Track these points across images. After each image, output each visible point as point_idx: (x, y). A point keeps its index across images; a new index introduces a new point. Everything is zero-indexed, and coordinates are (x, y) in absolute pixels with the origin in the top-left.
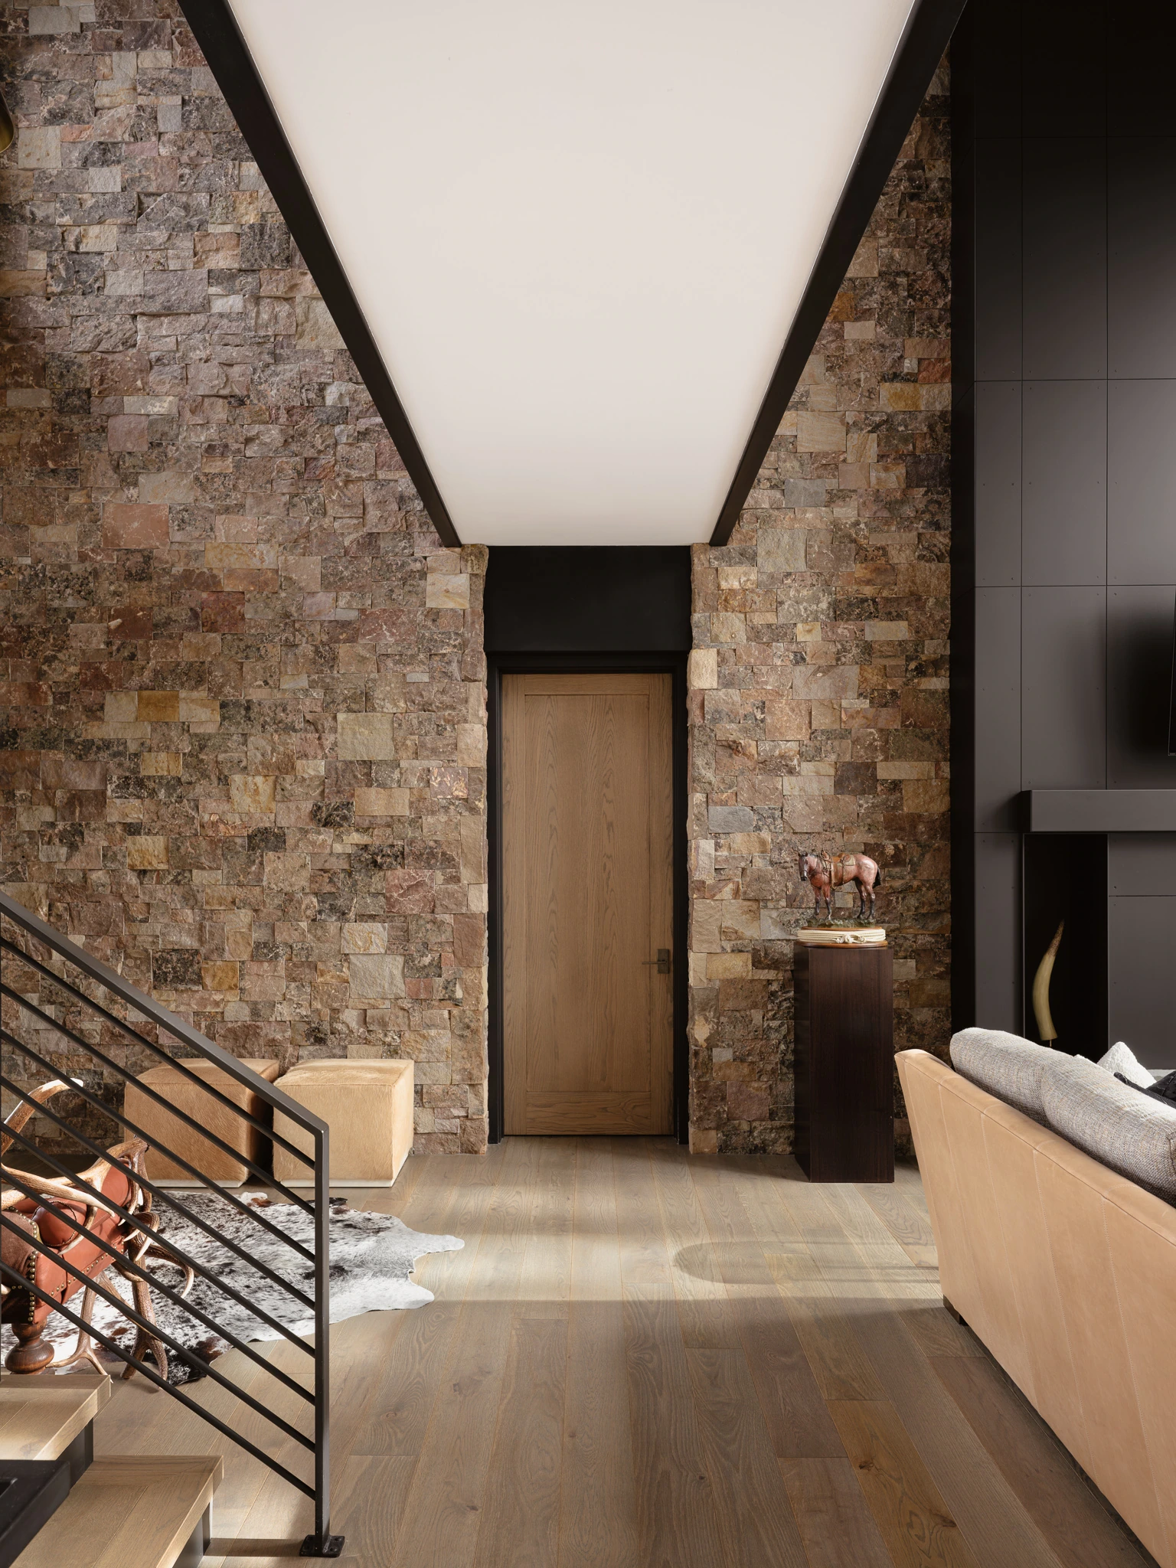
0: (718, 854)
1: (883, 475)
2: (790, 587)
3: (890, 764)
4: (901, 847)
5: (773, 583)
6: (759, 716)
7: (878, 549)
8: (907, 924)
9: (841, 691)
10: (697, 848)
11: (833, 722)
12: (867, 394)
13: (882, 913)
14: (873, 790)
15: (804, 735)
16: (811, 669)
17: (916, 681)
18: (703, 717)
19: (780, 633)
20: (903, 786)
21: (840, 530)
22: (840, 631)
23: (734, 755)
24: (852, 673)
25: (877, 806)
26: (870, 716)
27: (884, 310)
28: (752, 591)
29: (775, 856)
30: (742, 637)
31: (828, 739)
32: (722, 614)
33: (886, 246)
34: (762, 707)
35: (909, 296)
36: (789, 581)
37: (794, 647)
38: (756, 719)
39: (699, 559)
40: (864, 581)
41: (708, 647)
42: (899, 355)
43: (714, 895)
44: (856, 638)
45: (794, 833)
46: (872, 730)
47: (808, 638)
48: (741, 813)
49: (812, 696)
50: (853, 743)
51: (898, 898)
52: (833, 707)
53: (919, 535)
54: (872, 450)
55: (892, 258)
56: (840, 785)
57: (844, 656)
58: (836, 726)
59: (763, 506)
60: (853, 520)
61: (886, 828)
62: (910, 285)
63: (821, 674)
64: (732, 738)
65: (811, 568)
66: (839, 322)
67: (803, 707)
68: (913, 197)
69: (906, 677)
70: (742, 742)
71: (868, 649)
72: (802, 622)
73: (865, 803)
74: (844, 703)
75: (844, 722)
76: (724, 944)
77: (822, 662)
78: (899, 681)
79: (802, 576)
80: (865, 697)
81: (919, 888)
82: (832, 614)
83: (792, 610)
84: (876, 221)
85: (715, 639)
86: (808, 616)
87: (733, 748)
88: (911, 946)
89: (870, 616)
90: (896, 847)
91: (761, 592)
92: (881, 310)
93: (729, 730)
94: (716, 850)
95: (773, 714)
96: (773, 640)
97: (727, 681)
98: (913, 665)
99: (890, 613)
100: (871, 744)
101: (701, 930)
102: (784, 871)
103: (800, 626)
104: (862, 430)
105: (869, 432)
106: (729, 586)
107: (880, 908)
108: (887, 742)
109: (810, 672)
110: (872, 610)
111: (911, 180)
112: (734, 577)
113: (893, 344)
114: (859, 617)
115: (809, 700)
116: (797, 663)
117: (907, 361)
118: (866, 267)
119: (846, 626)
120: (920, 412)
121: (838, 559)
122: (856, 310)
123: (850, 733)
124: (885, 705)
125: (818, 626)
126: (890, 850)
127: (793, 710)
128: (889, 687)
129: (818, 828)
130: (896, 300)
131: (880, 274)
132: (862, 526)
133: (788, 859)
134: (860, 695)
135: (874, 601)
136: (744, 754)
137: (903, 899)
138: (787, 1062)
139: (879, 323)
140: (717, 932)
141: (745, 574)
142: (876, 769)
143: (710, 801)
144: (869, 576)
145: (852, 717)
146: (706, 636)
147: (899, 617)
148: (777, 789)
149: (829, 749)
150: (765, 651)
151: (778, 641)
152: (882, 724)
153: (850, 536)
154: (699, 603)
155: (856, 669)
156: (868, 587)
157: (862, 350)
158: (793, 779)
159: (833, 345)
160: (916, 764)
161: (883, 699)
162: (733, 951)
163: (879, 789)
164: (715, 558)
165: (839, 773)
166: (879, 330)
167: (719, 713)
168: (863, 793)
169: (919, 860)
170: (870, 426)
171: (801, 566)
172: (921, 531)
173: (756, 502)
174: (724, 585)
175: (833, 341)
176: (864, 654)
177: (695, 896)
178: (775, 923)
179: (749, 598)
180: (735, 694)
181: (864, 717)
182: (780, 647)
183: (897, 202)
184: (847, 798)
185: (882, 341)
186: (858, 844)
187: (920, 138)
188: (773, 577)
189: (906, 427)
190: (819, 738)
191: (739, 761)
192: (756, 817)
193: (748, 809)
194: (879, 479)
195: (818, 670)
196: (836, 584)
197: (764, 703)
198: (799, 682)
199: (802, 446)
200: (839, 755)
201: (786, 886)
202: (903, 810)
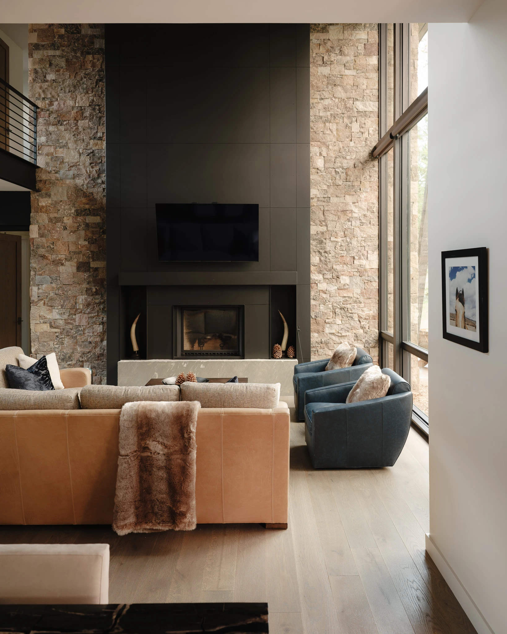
0: (38, 291)
1: (91, 169)
2: (62, 205)
3: (95, 262)
4: (98, 289)
5: (56, 204)
6: (52, 247)
7: (90, 193)
8: (100, 314)
9: (78, 239)
10: (31, 289)
11: (76, 249)
13: (92, 310)
14: (89, 271)
15: (67, 253)
16: (69, 231)
17: (103, 236)
18: (34, 247)
19: (59, 220)
20: (99, 269)
21: (78, 187)
22: (78, 219)
23: (44, 259)
24: (82, 233)
25: (90, 276)
26: (88, 246)
28: (49, 206)
29: (57, 292)
30: (47, 221)
31: (74, 254)
32: (40, 214)
33: (91, 96)
34: (53, 244)
35: (99, 112)
36: (62, 203)
37: (63, 224)
38: (51, 248)
39: (32, 196)
40: (86, 204)
41: (35, 224)
42: (96, 131)
43: (37, 305)
44: (83, 222)
45: (64, 285)
46: (88, 251)
47: (68, 221)
48: (46, 278)
49: (69, 240)
50: (83, 255)
51: (97, 305)
52: (76, 244)
53: (104, 189)
54: (88, 161)
55: (93, 100)
56: (78, 269)
57: (80, 227)
58: (77, 250)
59: (53, 179)
60: (82, 184)
61: (93, 283)
62: (99, 109)
63: (72, 233)
64: (43, 254)
65: (69, 199)
66: (77, 120)
67: (67, 244)
68: (100, 81)
69: (99, 234)
70: (46, 255)
71: (87, 225)
72: (66, 216)
73: (86, 275)
74: (80, 243)
75: (80, 249)
76: (41, 320)
77: (73, 229)
78: (97, 236)
79: (66, 202)
80: (86, 241)
81: (103, 302)
82: (76, 214)
83: (62, 212)
85: (37, 222)
86: (67, 215)
87: (43, 257)
88: (101, 321)
89: (88, 215)
90: (96, 289)
91: (52, 207)
92: (90, 117)
93: (42, 251)
94: (38, 290)
95: (55, 245)
96: (56, 222)
97: (41, 235)
98: (101, 231)
99: (94, 214)
100: (88, 256)
101: (33, 316)
102: (60, 297)
103: (65, 218)
104: (84, 155)
105: (87, 156)
106: (42, 205)
107: (91, 309)
108: (93, 255)
109: (69, 232)
110: (88, 213)
111: (99, 75)
112: (44, 202)
113: (95, 128)
114: (84, 215)
115: (68, 242)
116: (64, 230)
117: (99, 133)
119: (80, 218)
120: (103, 149)
121: (77, 196)
122: (82, 116)
123: (82, 252)
124: (93, 243)
125: (71, 218)
126: (94, 290)
127: (63, 245)
128: (94, 238)
129: (71, 283)
130: (95, 113)
131: (90, 105)
132: (85, 186)
133: (61, 293)
134: (85, 240)
135: (89, 209)
136: (47, 259)
137: (98, 306)
138: (61, 359)
140: (38, 317)
141: (47, 201)
142: (90, 264)
143: (36, 274)
144: (87, 202)
145: (82, 247)
146: (35, 221)
147: (97, 215)
148: (58, 270)
149: (74, 257)
150: (54, 226)
151: (58, 222)
152: (92, 249)
153: (81, 189)
154: (32, 210)
155: (84, 232)
156: (87, 205)
157: (84, 130)
158: (63, 267)
159: (75, 128)
160: (102, 262)
161: (91, 241)
162: (43, 323)
163: (91, 270)
164: (37, 196)
165: (78, 265)
166: (90, 123)
167: (39, 246)
168: (85, 272)
169: (104, 293)
171: (66, 198)
172: (104, 187)
173: (50, 178)
174: (40, 204)
175: (75, 126)
176: (86, 227)
177: (31, 305)
178: (58, 313)
179: (48, 209)
180: (44, 240)
181: (86, 247)
182: (59, 224)
183: (95, 82)
184: (80, 273)
186: (85, 288)
187: (103, 62)
188: (56, 202)
189: (99, 154)
190: (71, 254)
191: (45, 262)
192: (51, 279)
193: (49, 277)
194: (90, 171)
195: (71, 232)
196: (77, 204)
197: (54, 242)
198: (65, 236)
200: (78, 259)
201: (61, 302)
202: (98, 277)
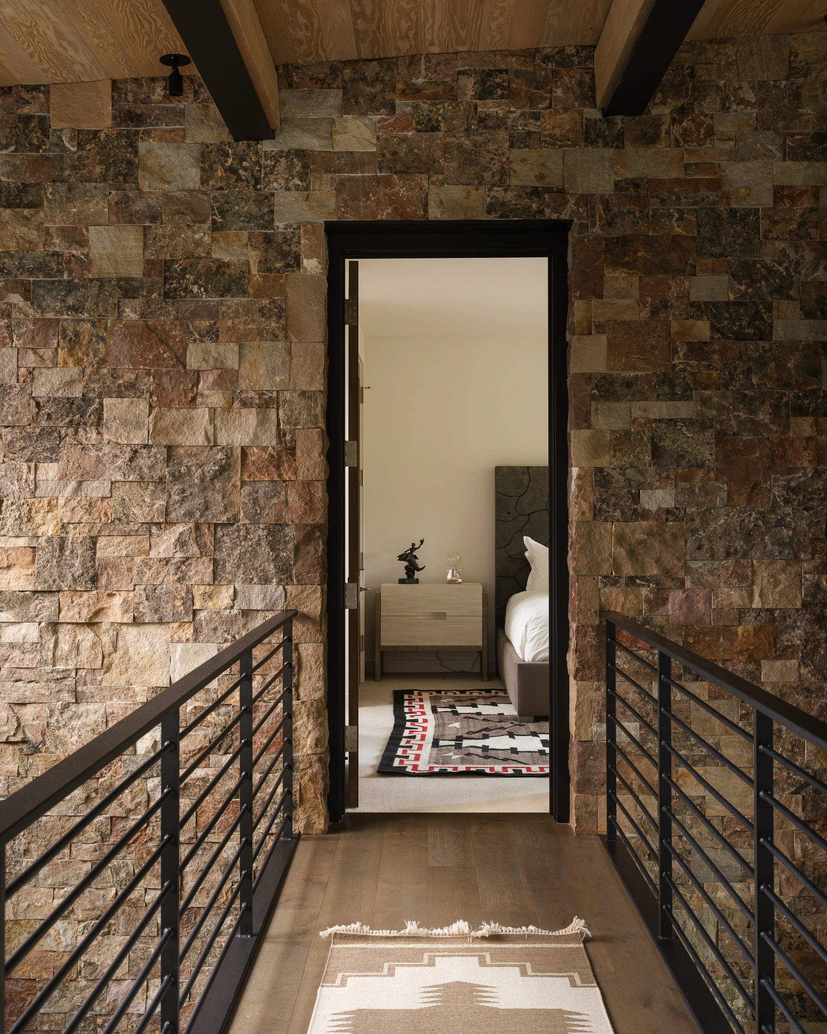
12: (790, 748)
27: (809, 647)
84: (799, 541)
118: (787, 597)
139: (803, 662)
170: (793, 786)
185: (806, 684)
199: (712, 809)
